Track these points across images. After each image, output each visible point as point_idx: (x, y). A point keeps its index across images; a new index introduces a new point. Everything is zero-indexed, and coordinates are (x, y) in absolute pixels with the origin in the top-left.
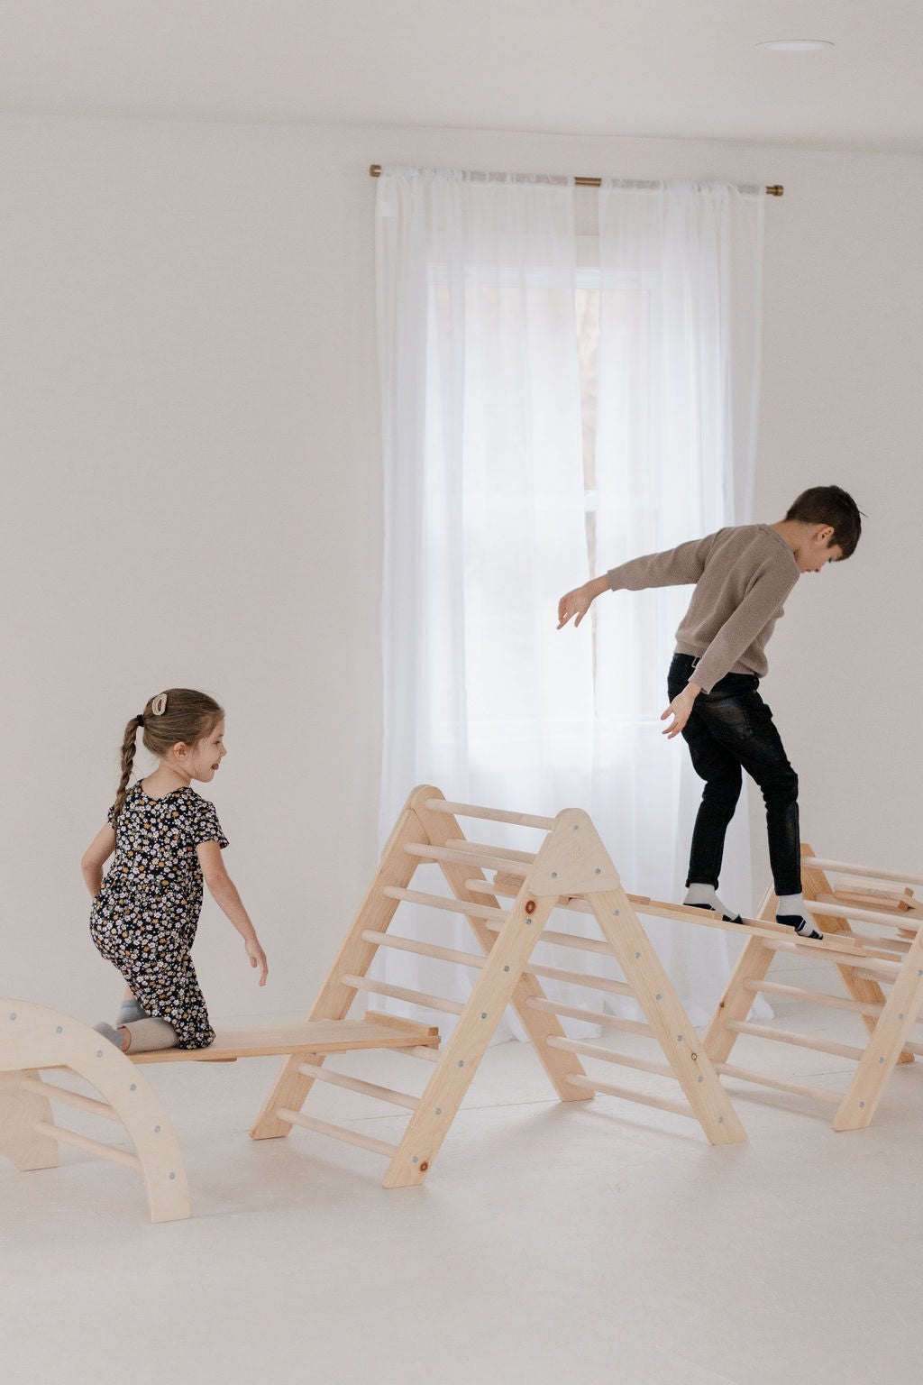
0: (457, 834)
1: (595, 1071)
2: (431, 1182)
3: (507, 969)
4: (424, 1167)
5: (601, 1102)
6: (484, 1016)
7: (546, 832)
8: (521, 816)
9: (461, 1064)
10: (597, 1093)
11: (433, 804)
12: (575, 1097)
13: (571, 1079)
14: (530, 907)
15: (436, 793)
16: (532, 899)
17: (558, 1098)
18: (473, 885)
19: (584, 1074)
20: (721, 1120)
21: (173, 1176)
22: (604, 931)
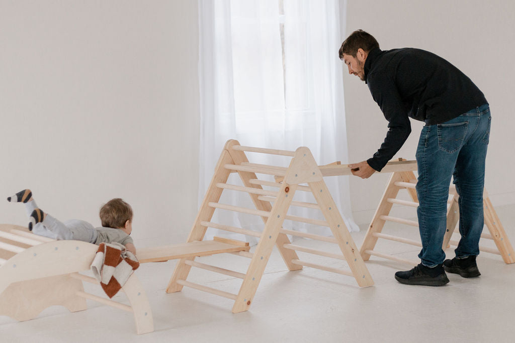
0: (245, 160)
1: (303, 257)
2: (251, 309)
3: (279, 217)
4: (249, 303)
5: (306, 270)
6: (270, 237)
7: (292, 157)
8: (278, 151)
9: (262, 258)
10: (304, 267)
11: (236, 147)
12: (295, 269)
13: (293, 261)
14: (287, 190)
15: (236, 143)
16: (287, 186)
17: (288, 269)
18: (252, 181)
19: (298, 259)
20: (364, 277)
21: (146, 314)
22: (316, 199)
